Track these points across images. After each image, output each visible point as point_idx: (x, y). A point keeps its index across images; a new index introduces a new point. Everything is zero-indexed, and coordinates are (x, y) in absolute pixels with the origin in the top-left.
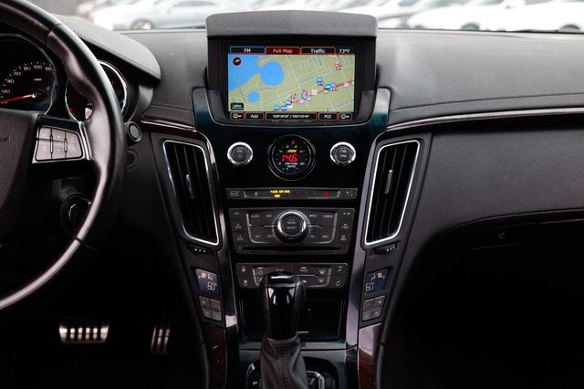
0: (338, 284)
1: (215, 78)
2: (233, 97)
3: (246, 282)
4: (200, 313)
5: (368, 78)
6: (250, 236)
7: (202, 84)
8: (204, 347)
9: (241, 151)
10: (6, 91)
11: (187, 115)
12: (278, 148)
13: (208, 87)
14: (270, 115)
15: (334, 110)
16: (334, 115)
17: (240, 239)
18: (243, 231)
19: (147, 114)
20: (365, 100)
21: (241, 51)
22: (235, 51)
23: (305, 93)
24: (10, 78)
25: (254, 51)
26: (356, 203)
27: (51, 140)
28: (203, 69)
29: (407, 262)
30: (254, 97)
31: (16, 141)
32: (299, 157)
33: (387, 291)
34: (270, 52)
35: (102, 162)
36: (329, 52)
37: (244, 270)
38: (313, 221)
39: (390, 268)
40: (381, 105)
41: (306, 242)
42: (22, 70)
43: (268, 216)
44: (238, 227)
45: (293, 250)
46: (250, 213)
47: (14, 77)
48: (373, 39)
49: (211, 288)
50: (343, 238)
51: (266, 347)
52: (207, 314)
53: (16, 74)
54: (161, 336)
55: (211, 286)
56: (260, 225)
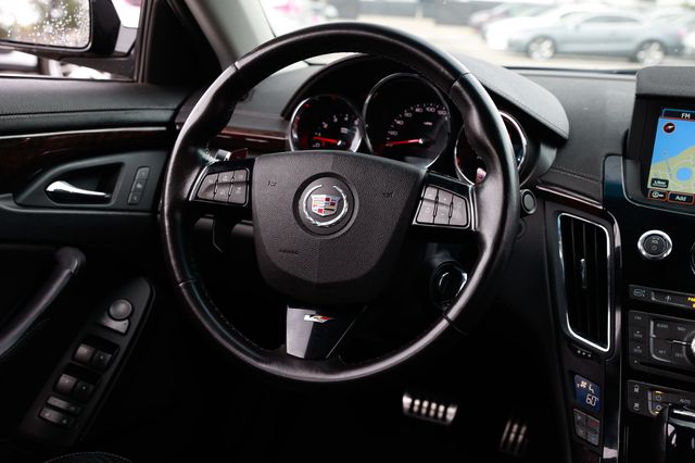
1: (638, 145)
2: (655, 171)
3: (637, 405)
4: (572, 430)
6: (652, 351)
7: (620, 151)
9: (656, 241)
10: (393, 133)
11: (594, 187)
13: (625, 156)
17: (638, 350)
18: (644, 342)
19: (544, 178)
21: (678, 116)
22: (668, 115)
24: (400, 119)
27: (436, 202)
28: (622, 133)
30: (685, 174)
35: (489, 235)
37: (636, 390)
42: (413, 112)
43: (679, 329)
44: (638, 335)
46: (657, 320)
47: (404, 118)
49: (591, 402)
52: (581, 432)
53: (407, 115)
54: (514, 433)
55: (591, 400)
56: (666, 339)
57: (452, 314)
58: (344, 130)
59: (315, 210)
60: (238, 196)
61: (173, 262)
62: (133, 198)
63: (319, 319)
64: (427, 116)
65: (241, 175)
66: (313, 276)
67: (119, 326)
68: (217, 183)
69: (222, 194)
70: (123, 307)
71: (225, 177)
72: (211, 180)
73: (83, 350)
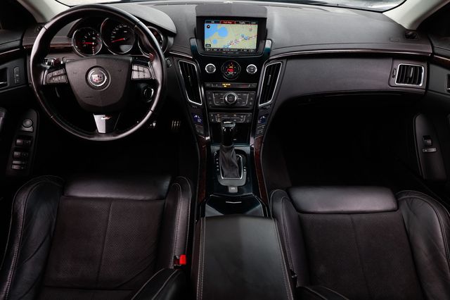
0: (248, 121)
1: (199, 34)
2: (206, 42)
3: (213, 120)
4: (195, 130)
5: (262, 35)
6: (214, 102)
7: (194, 36)
9: (210, 67)
10: (113, 37)
11: (189, 51)
12: (225, 66)
13: (196, 38)
14: (222, 49)
15: (248, 48)
16: (248, 50)
17: (210, 103)
18: (212, 100)
19: (172, 49)
20: (261, 45)
21: (210, 22)
22: (208, 22)
23: (237, 41)
24: (114, 31)
25: (215, 22)
26: (256, 89)
27: (138, 71)
28: (194, 29)
29: (273, 115)
30: (215, 42)
32: (234, 70)
33: (266, 123)
34: (222, 23)
35: (159, 80)
36: (247, 23)
37: (212, 115)
38: (239, 97)
39: (267, 115)
40: (268, 44)
41: (236, 105)
42: (119, 28)
43: (221, 94)
44: (210, 98)
45: (231, 108)
46: (214, 93)
47: (116, 31)
48: (266, 19)
50: (251, 103)
51: (221, 147)
52: (198, 131)
53: (117, 29)
54: (175, 124)
55: (199, 121)
56: (218, 98)
57: (152, 109)
58: (94, 38)
60: (62, 79)
61: (46, 109)
62: (16, 81)
63: (107, 118)
64: (125, 29)
65: (62, 71)
66: (100, 104)
67: (30, 129)
68: (53, 77)
69: (56, 80)
70: (28, 123)
71: (55, 73)
72: (50, 75)
73: (18, 141)
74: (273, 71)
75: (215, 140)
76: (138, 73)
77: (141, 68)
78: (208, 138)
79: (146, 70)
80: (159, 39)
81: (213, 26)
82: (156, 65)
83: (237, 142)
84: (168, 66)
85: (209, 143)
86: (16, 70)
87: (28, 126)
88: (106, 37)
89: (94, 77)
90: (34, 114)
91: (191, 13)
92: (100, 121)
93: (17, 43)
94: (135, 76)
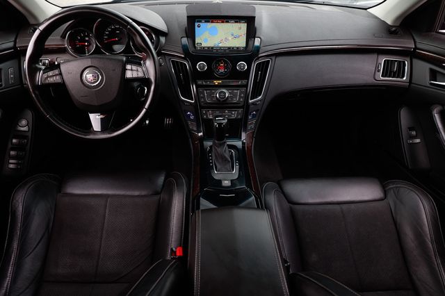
0: (239, 117)
1: (190, 33)
2: (197, 40)
3: (205, 116)
4: (188, 125)
5: (251, 33)
6: (206, 99)
7: (185, 35)
8: (190, 140)
9: (201, 65)
10: (106, 37)
11: (180, 49)
12: (216, 63)
13: (187, 37)
14: (212, 48)
15: (237, 46)
16: (238, 48)
17: (202, 100)
18: (204, 97)
19: (163, 48)
20: (251, 43)
21: (201, 22)
22: (198, 22)
23: (226, 39)
24: (107, 32)
25: (206, 22)
26: (246, 86)
27: (132, 70)
28: (184, 29)
29: (265, 107)
30: (206, 40)
31: (119, 71)
32: (225, 68)
33: (257, 118)
34: (212, 22)
35: (153, 79)
36: (236, 22)
37: (204, 112)
38: (230, 93)
39: (258, 110)
40: (257, 42)
41: (228, 102)
42: (111, 28)
43: (213, 91)
44: (202, 95)
45: (222, 105)
46: (206, 90)
48: (254, 17)
50: (241, 100)
51: (214, 143)
53: (109, 29)
54: (168, 121)
55: (192, 117)
56: (210, 95)
57: (146, 107)
58: (87, 39)
59: (90, 80)
60: (57, 79)
61: (42, 109)
62: (11, 82)
63: (102, 116)
64: (116, 29)
65: (57, 72)
66: (95, 103)
67: (25, 129)
68: (48, 77)
69: (51, 80)
70: (24, 122)
71: (51, 73)
72: (45, 76)
73: (14, 141)
74: (263, 68)
75: (208, 136)
76: (132, 72)
77: (134, 68)
78: (200, 134)
79: (140, 69)
80: (151, 39)
81: (203, 25)
82: (149, 64)
83: (229, 138)
84: (160, 65)
85: (202, 139)
86: (10, 71)
87: (24, 126)
88: (99, 37)
89: (89, 76)
90: (29, 114)
91: (181, 13)
92: (95, 119)
93: (11, 44)
94: (129, 75)
